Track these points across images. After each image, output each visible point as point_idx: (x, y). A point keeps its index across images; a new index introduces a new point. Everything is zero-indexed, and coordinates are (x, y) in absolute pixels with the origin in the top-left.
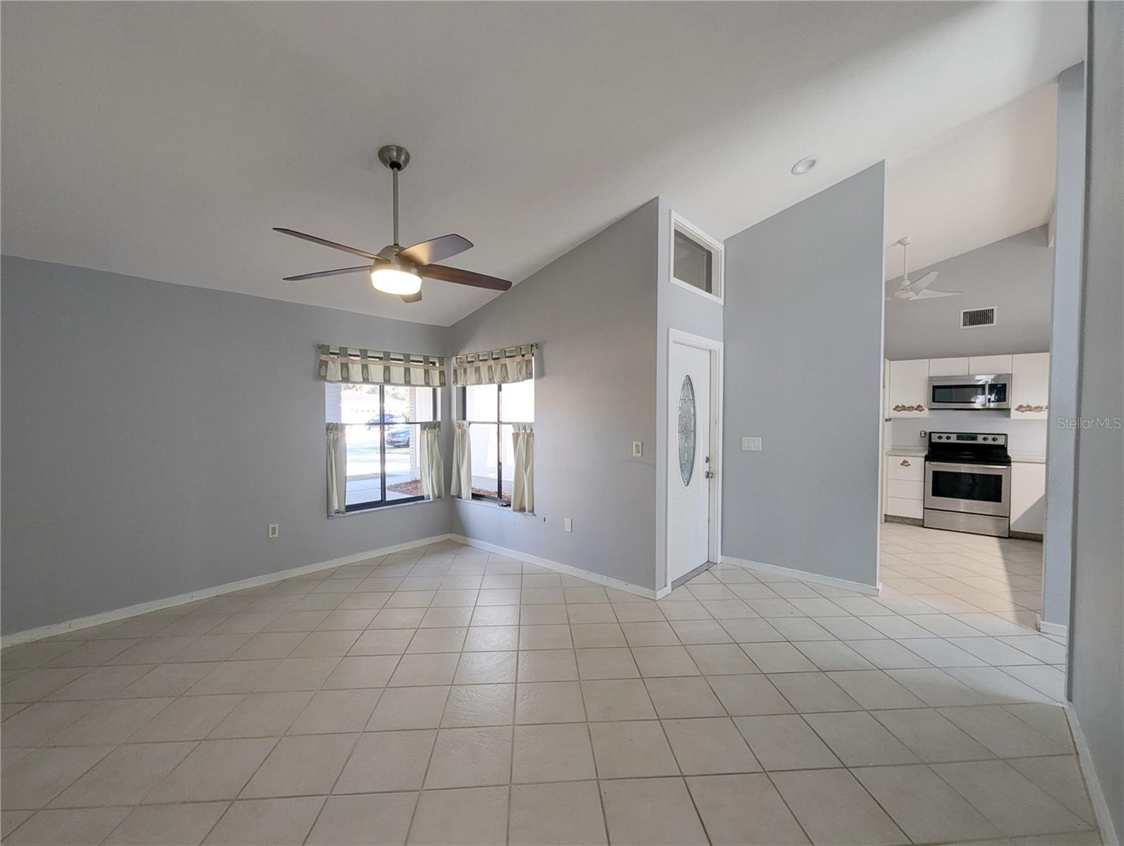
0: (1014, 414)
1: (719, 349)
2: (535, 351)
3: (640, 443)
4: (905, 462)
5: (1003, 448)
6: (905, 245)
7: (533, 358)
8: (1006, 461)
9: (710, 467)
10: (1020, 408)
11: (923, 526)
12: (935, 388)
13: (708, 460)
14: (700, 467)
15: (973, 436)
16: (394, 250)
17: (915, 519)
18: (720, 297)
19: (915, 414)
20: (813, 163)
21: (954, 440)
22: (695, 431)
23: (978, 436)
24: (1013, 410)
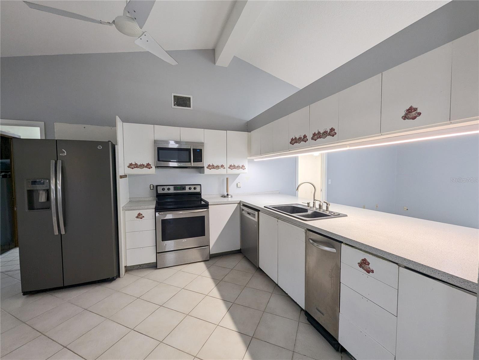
0: (207, 171)
4: (139, 214)
5: (201, 195)
8: (204, 205)
10: (211, 167)
11: (156, 268)
12: (159, 149)
15: (183, 187)
17: (152, 263)
19: (145, 171)
21: (172, 191)
23: (186, 186)
24: (205, 168)
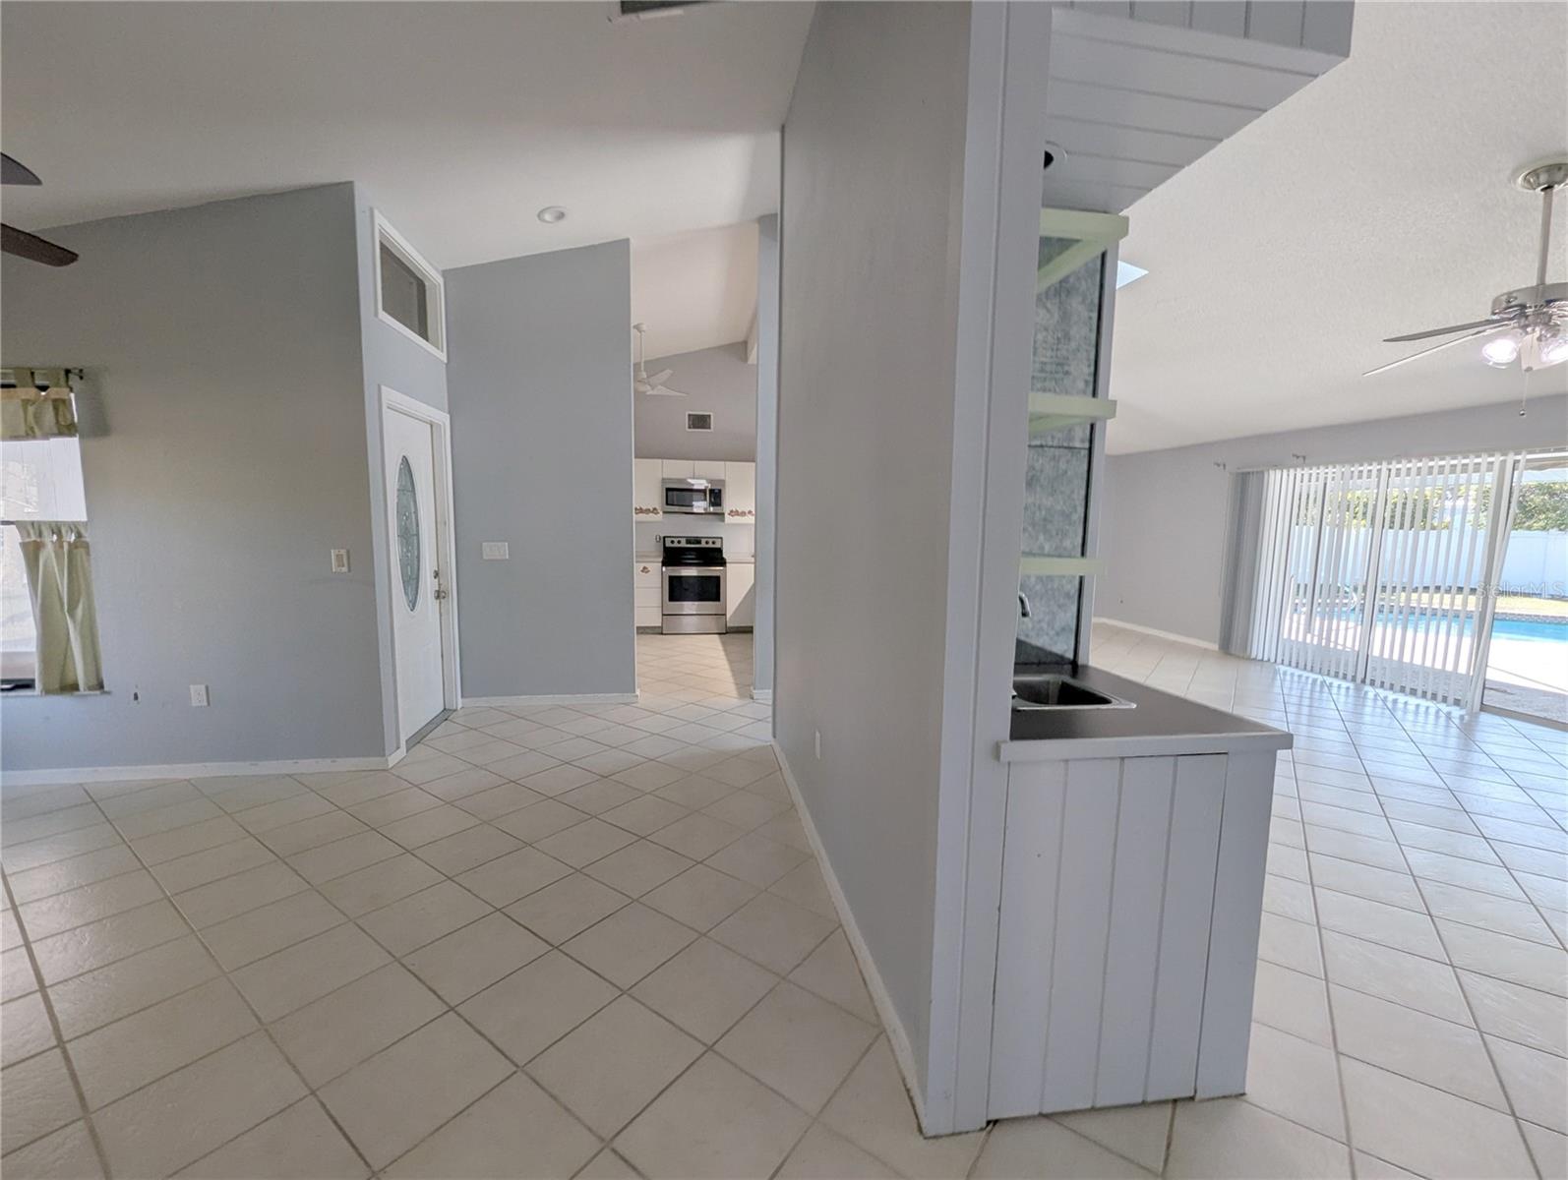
0: (728, 518)
1: (444, 424)
2: (74, 380)
3: (343, 552)
4: (645, 568)
5: (720, 551)
6: (640, 332)
7: (72, 395)
8: (722, 563)
9: (439, 585)
10: (731, 513)
11: (662, 634)
12: (668, 490)
13: (436, 575)
14: (428, 584)
17: (655, 627)
18: (442, 351)
19: (651, 517)
20: (561, 216)
21: (684, 544)
22: (418, 535)
23: (702, 539)
24: (726, 515)
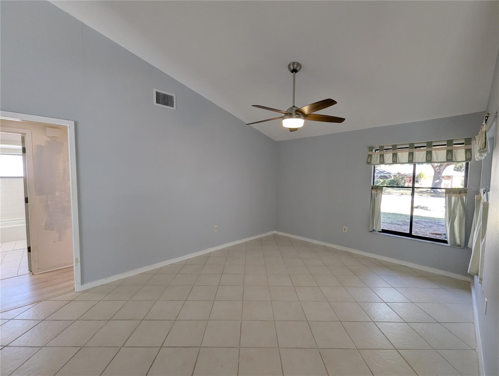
16: (294, 109)
